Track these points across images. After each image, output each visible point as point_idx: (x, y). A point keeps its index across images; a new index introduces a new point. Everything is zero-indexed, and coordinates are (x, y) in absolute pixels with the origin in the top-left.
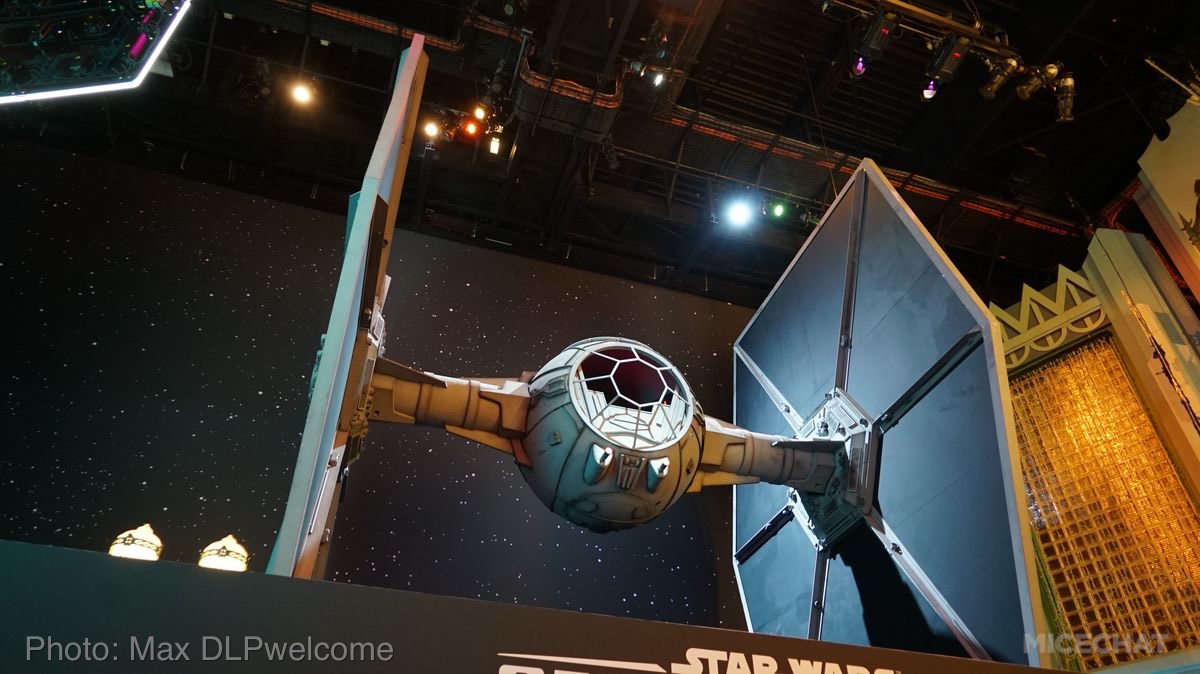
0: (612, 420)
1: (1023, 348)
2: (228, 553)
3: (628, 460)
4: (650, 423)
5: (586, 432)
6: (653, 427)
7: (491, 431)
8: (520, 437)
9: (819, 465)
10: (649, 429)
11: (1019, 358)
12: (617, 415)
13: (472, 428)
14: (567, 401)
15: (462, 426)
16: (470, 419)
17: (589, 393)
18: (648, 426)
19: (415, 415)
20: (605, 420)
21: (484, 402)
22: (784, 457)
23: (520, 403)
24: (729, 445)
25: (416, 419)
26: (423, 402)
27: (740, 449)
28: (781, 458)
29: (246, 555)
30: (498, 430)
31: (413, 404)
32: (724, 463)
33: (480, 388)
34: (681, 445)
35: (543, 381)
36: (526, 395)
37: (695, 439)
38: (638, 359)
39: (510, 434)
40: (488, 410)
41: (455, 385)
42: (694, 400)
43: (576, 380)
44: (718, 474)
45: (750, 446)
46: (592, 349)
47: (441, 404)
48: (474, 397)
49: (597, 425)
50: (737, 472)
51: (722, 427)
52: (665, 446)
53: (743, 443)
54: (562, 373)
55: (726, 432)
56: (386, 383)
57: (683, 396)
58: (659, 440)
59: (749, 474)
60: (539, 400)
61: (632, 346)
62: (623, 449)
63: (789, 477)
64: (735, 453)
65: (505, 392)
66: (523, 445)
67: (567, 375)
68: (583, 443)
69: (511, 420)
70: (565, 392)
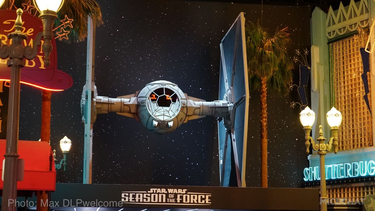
0: (158, 111)
1: (346, 27)
2: (67, 142)
3: (162, 123)
4: (169, 111)
5: (151, 117)
6: (170, 111)
7: (128, 112)
8: (136, 114)
9: (222, 112)
10: (169, 113)
11: (344, 31)
12: (160, 110)
13: (124, 112)
14: (146, 108)
15: (121, 112)
17: (152, 104)
18: (168, 112)
19: (108, 111)
20: (156, 111)
21: (125, 107)
22: (212, 111)
23: (134, 106)
24: (195, 109)
25: (109, 112)
26: (110, 109)
27: (199, 110)
28: (211, 111)
29: (71, 141)
30: (130, 112)
31: (107, 109)
32: (194, 114)
33: (124, 102)
34: (177, 117)
35: (140, 100)
36: (136, 103)
37: (182, 113)
38: (164, 94)
39: (133, 113)
40: (127, 108)
41: (117, 103)
42: (182, 102)
43: (148, 101)
44: (193, 116)
45: (201, 109)
46: (152, 91)
47: (114, 108)
48: (123, 105)
49: (154, 114)
50: (199, 115)
51: (195, 102)
52: (172, 118)
53: (199, 108)
54: (144, 99)
55: (194, 106)
56: (99, 106)
57: (179, 100)
58: (171, 116)
59: (202, 115)
60: (140, 106)
61: (164, 87)
62: (160, 121)
63: (214, 115)
64: (197, 111)
65: (131, 103)
66: (137, 116)
67: (146, 100)
68: (150, 120)
69: (133, 110)
70: (145, 106)
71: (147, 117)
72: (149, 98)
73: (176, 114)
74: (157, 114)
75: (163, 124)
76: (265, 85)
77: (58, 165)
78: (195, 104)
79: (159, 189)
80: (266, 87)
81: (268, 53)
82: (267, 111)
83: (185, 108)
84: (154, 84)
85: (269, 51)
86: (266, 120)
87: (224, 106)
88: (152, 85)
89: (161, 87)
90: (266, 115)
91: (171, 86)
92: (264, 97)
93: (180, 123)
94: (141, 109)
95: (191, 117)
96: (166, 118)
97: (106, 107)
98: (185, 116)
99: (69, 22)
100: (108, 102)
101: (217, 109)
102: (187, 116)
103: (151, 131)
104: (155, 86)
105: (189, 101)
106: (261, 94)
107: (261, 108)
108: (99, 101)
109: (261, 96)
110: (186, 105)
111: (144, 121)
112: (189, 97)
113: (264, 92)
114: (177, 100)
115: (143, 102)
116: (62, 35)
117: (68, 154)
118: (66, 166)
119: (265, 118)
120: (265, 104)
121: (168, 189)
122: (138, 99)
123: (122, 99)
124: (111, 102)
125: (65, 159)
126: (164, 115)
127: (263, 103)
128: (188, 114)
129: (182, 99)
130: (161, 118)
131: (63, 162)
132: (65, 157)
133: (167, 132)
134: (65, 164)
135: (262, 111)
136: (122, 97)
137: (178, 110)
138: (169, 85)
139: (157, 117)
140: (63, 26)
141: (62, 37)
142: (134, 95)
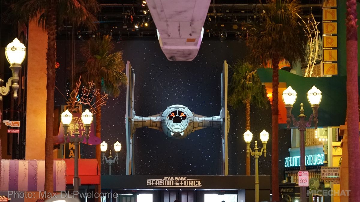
2: (118, 145)
5: (169, 130)
6: (182, 126)
7: (155, 126)
8: (161, 127)
9: (217, 125)
12: (175, 125)
13: (153, 126)
15: (151, 126)
16: (152, 125)
17: (170, 121)
18: (180, 126)
20: (173, 126)
21: (153, 123)
22: (211, 124)
23: (159, 123)
24: (199, 123)
25: (143, 127)
26: (143, 124)
27: (202, 123)
30: (156, 126)
32: (199, 126)
33: (152, 120)
34: (186, 129)
35: (163, 118)
36: (160, 120)
37: (190, 126)
38: (177, 115)
39: (159, 127)
40: (154, 124)
41: (148, 121)
42: (189, 119)
43: (167, 119)
44: (198, 127)
45: (203, 123)
46: (170, 113)
47: (146, 124)
48: (151, 122)
49: (171, 128)
50: (202, 126)
51: (199, 118)
52: (183, 130)
53: (202, 122)
54: (165, 118)
55: (198, 121)
56: (136, 123)
57: (187, 118)
58: (182, 129)
59: (204, 126)
60: (162, 123)
61: (177, 110)
62: (175, 132)
63: (213, 126)
64: (201, 124)
65: (157, 121)
66: (162, 129)
67: (165, 119)
68: (169, 132)
69: (158, 125)
70: (165, 123)
71: (167, 130)
72: (168, 117)
73: (186, 128)
74: (173, 128)
75: (177, 134)
76: (249, 104)
77: (113, 160)
78: (199, 120)
79: (170, 178)
80: (249, 106)
81: (248, 83)
82: (250, 122)
83: (192, 123)
84: (171, 108)
85: (250, 81)
86: (249, 128)
87: (218, 121)
88: (170, 108)
89: (176, 110)
90: (249, 125)
91: (182, 109)
92: (248, 112)
93: (189, 133)
94: (163, 124)
95: (197, 128)
96: (179, 130)
97: (141, 124)
98: (193, 128)
99: (106, 96)
100: (142, 121)
101: (213, 123)
102: (194, 127)
103: (171, 138)
104: (172, 109)
105: (195, 118)
106: (246, 110)
107: (246, 120)
108: (136, 120)
109: (246, 111)
110: (192, 121)
111: (166, 133)
112: (196, 115)
113: (248, 109)
114: (186, 118)
115: (164, 120)
116: (102, 103)
117: (119, 153)
118: (118, 161)
119: (249, 126)
120: (248, 118)
121: (175, 178)
122: (162, 117)
123: (151, 118)
124: (144, 120)
125: (117, 156)
126: (177, 128)
127: (247, 117)
128: (195, 126)
129: (189, 117)
130: (176, 131)
131: (116, 158)
132: (117, 155)
133: (181, 139)
134: (117, 159)
135: (247, 122)
136: (152, 116)
137: (187, 124)
138: (181, 108)
139: (173, 130)
140: (103, 99)
141: (102, 104)
142: (159, 115)
